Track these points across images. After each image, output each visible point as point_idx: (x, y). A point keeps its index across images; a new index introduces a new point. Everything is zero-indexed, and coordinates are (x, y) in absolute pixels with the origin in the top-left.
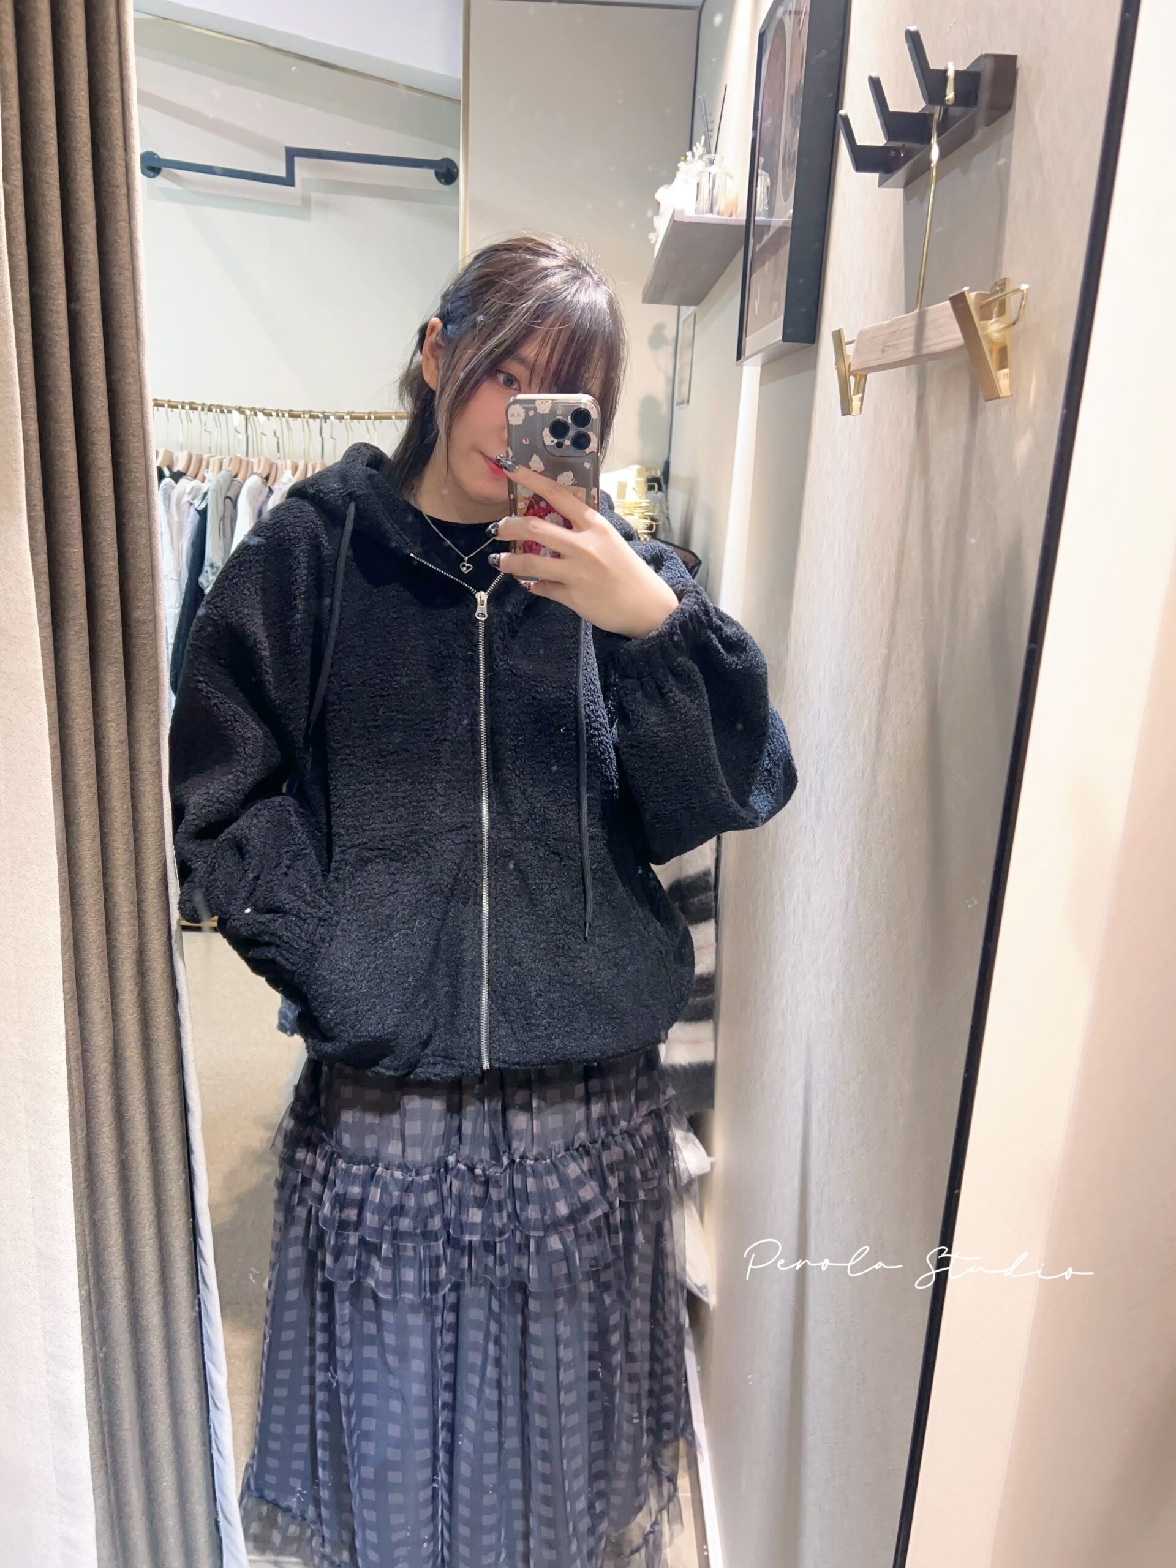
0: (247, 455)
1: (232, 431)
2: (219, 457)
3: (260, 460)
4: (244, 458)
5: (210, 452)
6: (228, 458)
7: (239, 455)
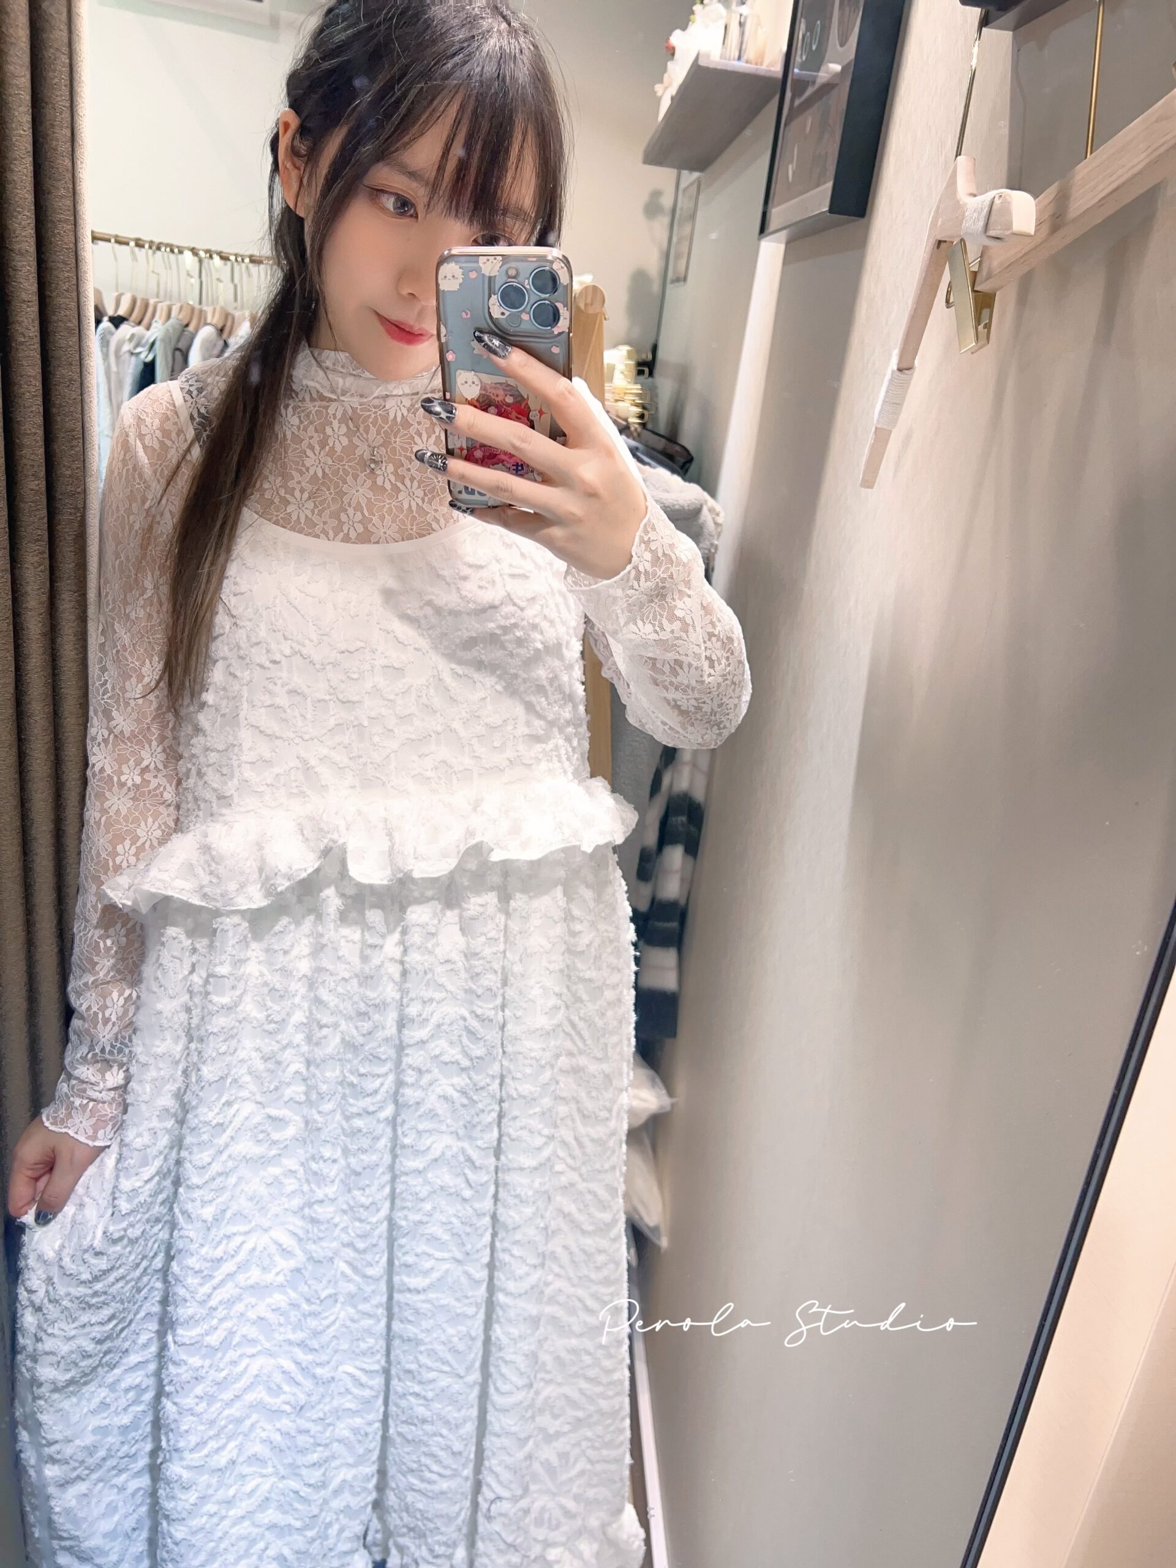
0: (200, 303)
1: (183, 274)
2: (168, 303)
3: (214, 310)
4: (197, 306)
5: (158, 297)
6: (178, 305)
7: (191, 303)
